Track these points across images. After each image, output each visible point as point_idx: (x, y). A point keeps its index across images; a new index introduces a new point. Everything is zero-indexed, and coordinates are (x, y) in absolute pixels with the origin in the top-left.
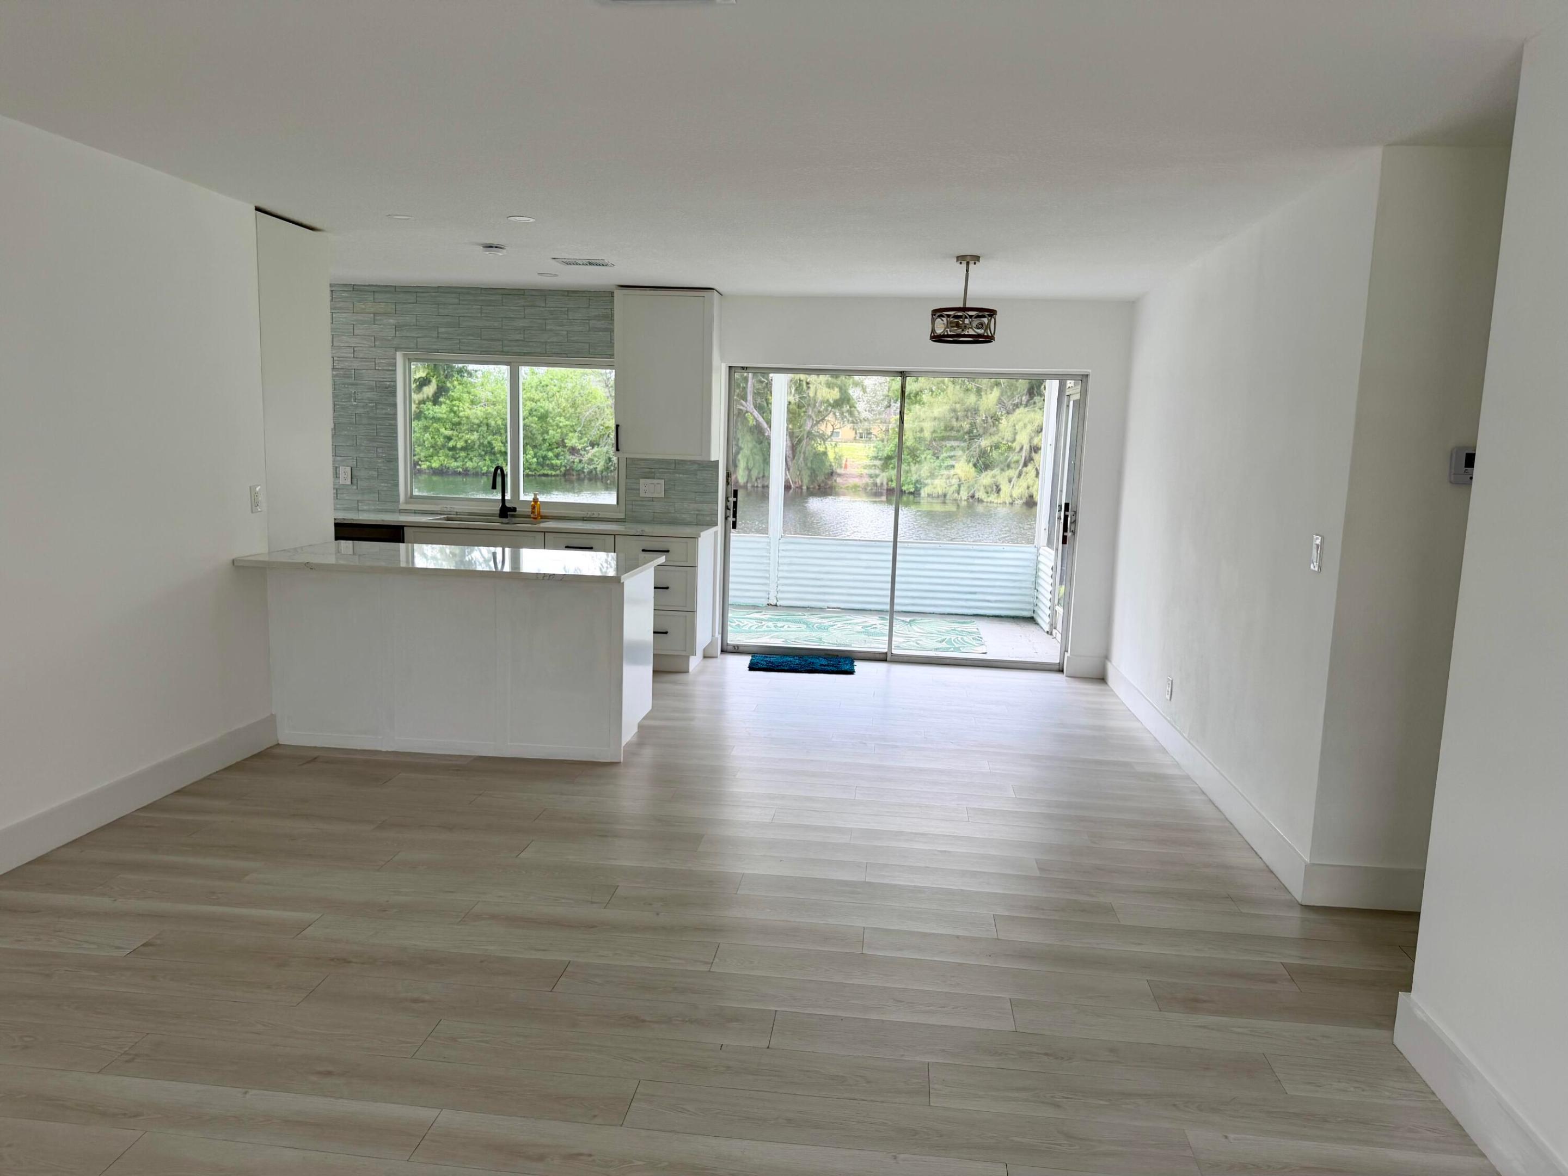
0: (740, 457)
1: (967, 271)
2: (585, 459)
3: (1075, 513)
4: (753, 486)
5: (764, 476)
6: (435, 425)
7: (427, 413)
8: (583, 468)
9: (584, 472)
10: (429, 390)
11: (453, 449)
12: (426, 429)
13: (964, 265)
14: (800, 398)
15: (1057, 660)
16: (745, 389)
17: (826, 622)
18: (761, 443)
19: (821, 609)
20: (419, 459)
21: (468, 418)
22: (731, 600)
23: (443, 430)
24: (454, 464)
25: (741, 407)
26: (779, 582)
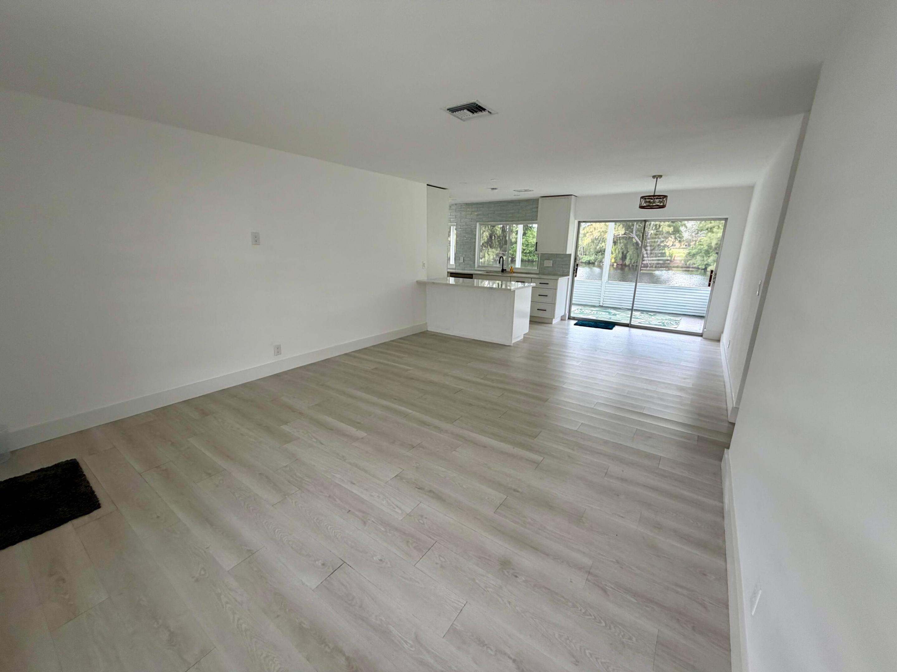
0: (628, 254)
1: (657, 181)
3: (716, 274)
4: (632, 266)
5: (637, 262)
11: (526, 253)
13: (655, 179)
14: (656, 231)
15: (701, 332)
16: (632, 229)
17: (618, 313)
18: (637, 249)
19: (620, 308)
21: (531, 243)
22: (573, 302)
25: (630, 236)
26: (604, 298)
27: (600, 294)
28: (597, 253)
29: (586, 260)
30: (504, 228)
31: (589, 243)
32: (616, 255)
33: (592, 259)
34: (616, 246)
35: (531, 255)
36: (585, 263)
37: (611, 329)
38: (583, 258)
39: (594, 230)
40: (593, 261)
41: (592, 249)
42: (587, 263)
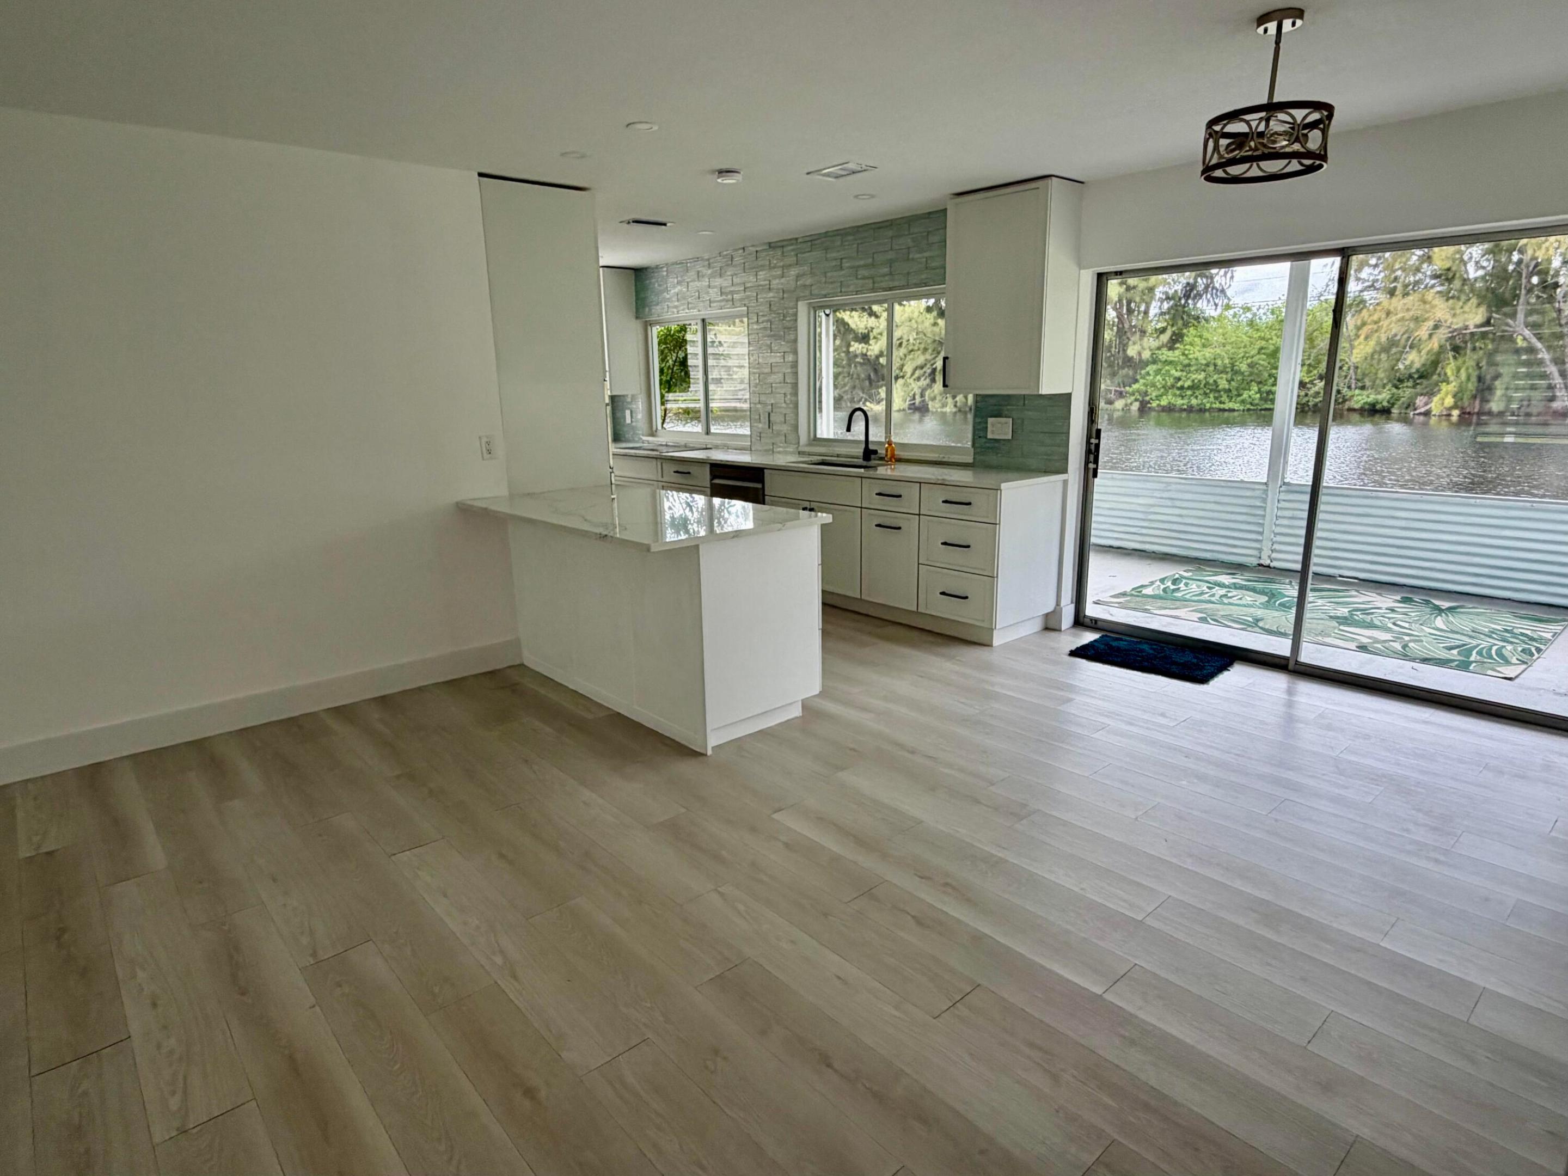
1: (1278, 40)
2: (1311, 392)
6: (1167, 368)
7: (1160, 357)
8: (1308, 401)
9: (1308, 406)
10: (1165, 338)
11: (1182, 388)
12: (1158, 372)
19: (1329, 577)
20: (1151, 399)
21: (1197, 359)
23: (1173, 372)
24: (1179, 402)
26: (1275, 539)
27: (1262, 525)
28: (1398, 383)
29: (1365, 401)
30: (1123, 324)
31: (1372, 355)
32: (1460, 386)
33: (1383, 400)
34: (1460, 360)
35: (1197, 393)
36: (1361, 411)
37: (1203, 679)
38: (1353, 396)
39: (1384, 316)
40: (1385, 404)
41: (1382, 370)
42: (1365, 410)
